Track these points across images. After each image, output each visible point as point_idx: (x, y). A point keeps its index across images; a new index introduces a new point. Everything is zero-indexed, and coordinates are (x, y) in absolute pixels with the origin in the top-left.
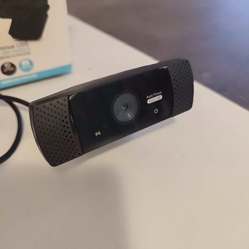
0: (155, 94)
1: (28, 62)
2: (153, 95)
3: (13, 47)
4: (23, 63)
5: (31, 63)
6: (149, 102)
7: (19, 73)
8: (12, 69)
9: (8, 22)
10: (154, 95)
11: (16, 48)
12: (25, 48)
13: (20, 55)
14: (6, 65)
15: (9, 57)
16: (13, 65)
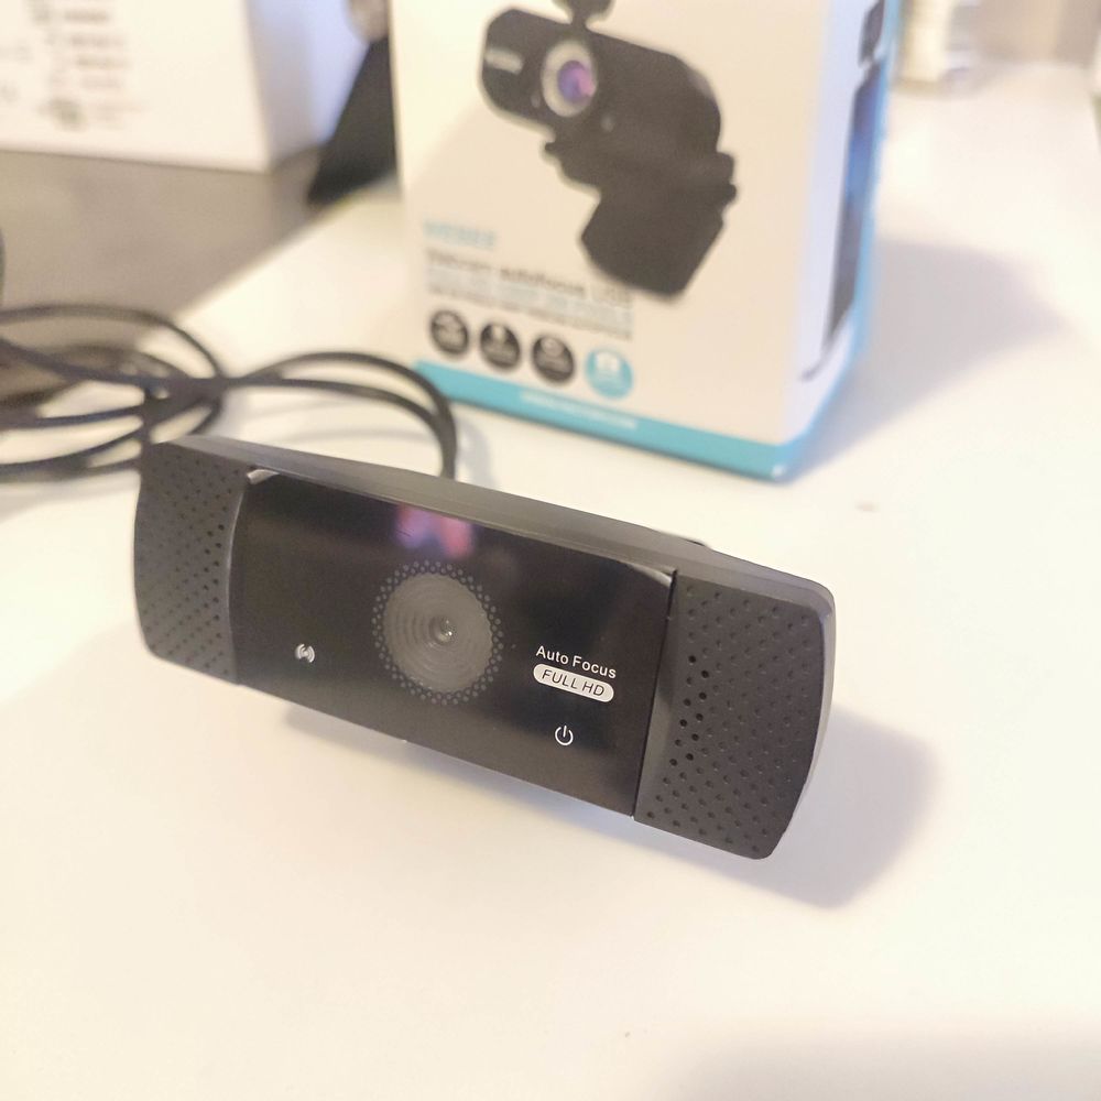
0: (582, 661)
1: (615, 365)
2: (571, 660)
3: (580, 290)
4: (601, 360)
5: (626, 373)
6: (543, 675)
7: (578, 387)
8: (561, 364)
9: (581, 203)
10: (575, 661)
11: (589, 299)
12: (619, 310)
13: (597, 328)
14: (547, 345)
15: (561, 320)
16: (567, 353)
